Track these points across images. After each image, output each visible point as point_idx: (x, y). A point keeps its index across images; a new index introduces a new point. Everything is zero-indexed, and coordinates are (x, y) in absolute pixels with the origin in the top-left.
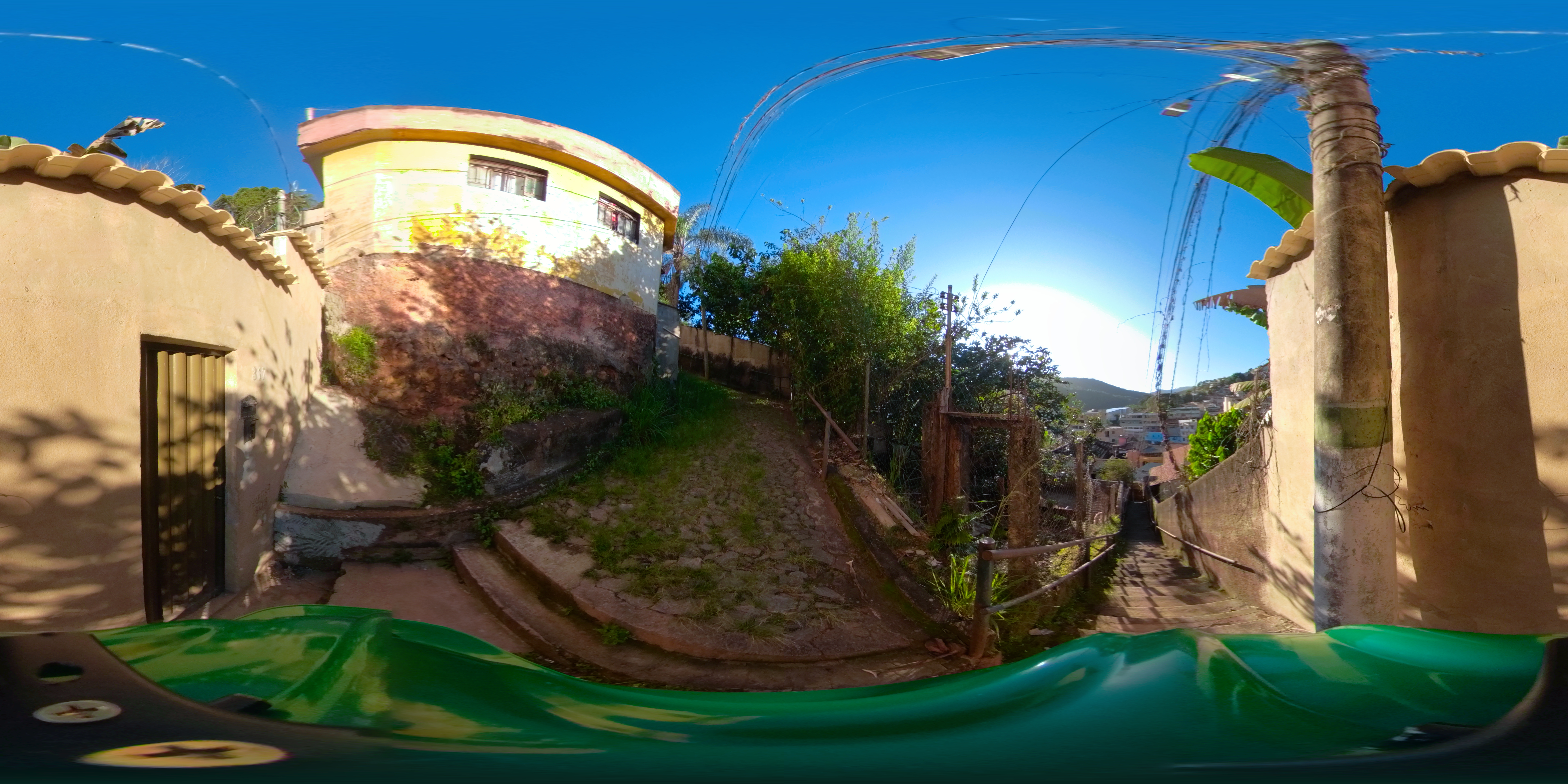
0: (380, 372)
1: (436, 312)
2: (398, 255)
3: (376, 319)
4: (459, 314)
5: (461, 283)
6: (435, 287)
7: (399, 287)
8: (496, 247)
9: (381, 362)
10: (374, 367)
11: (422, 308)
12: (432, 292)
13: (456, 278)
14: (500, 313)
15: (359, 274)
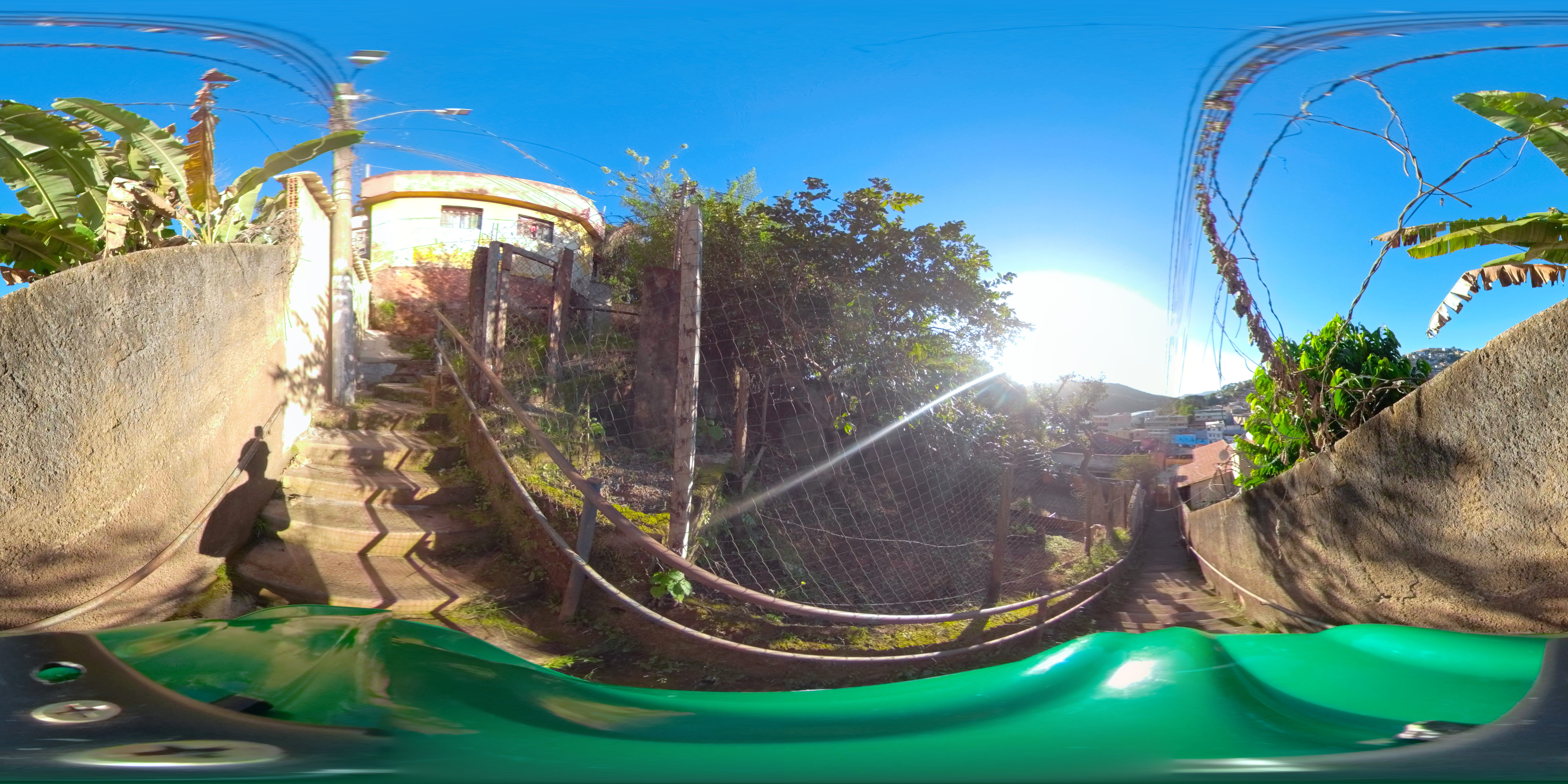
0: (398, 319)
1: (424, 293)
2: (407, 267)
3: (396, 297)
4: (435, 294)
5: (436, 280)
6: (424, 282)
7: (406, 283)
8: (455, 260)
9: (398, 315)
10: (395, 317)
11: (417, 291)
12: (423, 285)
13: (435, 278)
14: (455, 292)
15: (388, 276)
